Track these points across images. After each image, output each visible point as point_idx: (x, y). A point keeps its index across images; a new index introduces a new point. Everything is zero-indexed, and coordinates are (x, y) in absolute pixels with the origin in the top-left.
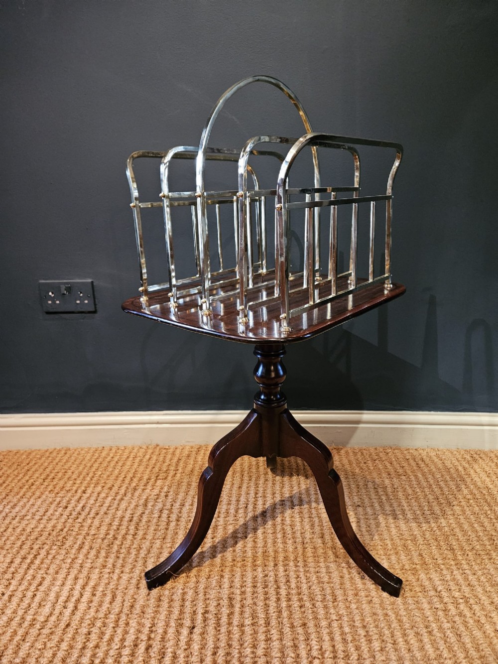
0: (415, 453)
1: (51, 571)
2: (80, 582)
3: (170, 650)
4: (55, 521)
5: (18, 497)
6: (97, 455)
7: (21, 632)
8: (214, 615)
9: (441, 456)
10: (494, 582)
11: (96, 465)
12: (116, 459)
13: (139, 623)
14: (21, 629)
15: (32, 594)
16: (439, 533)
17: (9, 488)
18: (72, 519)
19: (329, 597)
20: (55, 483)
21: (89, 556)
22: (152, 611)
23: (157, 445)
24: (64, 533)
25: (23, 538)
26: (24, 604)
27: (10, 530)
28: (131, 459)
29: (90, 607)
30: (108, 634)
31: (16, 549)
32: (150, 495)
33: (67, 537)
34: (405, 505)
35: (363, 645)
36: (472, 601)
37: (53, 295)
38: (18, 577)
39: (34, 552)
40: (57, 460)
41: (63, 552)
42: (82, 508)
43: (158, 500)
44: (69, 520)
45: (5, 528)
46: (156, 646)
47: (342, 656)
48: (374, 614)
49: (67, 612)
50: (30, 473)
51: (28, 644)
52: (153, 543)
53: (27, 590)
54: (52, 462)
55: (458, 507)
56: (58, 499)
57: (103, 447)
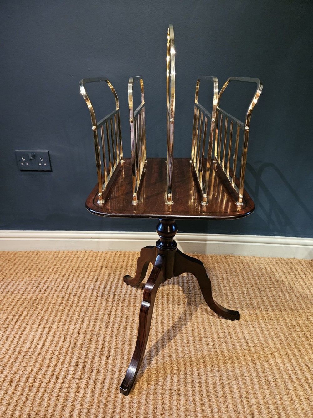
0: (243, 259)
1: (30, 323)
2: (47, 330)
3: (95, 368)
4: (32, 295)
5: (10, 280)
6: (56, 255)
7: (13, 357)
8: (121, 350)
9: (258, 261)
10: (278, 336)
11: (55, 262)
12: (67, 258)
13: (79, 353)
14: (14, 355)
15: (19, 336)
16: (251, 307)
17: (4, 274)
18: (41, 293)
19: (185, 341)
20: (31, 272)
21: (51, 315)
22: (86, 347)
23: (92, 251)
24: (37, 302)
25: (13, 304)
26: (15, 342)
27: (5, 299)
28: (76, 259)
29: (52, 344)
30: (62, 359)
31: (10, 310)
32: (87, 281)
33: (38, 304)
34: (234, 290)
35: (202, 368)
36: (264, 346)
37: (24, 160)
38: (11, 326)
39: (20, 312)
40: (32, 258)
41: (37, 313)
42: (47, 287)
43: (91, 284)
44: (39, 294)
45: (2, 298)
46: (88, 366)
47: (189, 374)
48: (210, 351)
49: (39, 347)
50: (16, 266)
51: (18, 363)
52: (88, 308)
53: (16, 333)
54: (29, 259)
55: (264, 292)
56: (33, 282)
57: (60, 251)
